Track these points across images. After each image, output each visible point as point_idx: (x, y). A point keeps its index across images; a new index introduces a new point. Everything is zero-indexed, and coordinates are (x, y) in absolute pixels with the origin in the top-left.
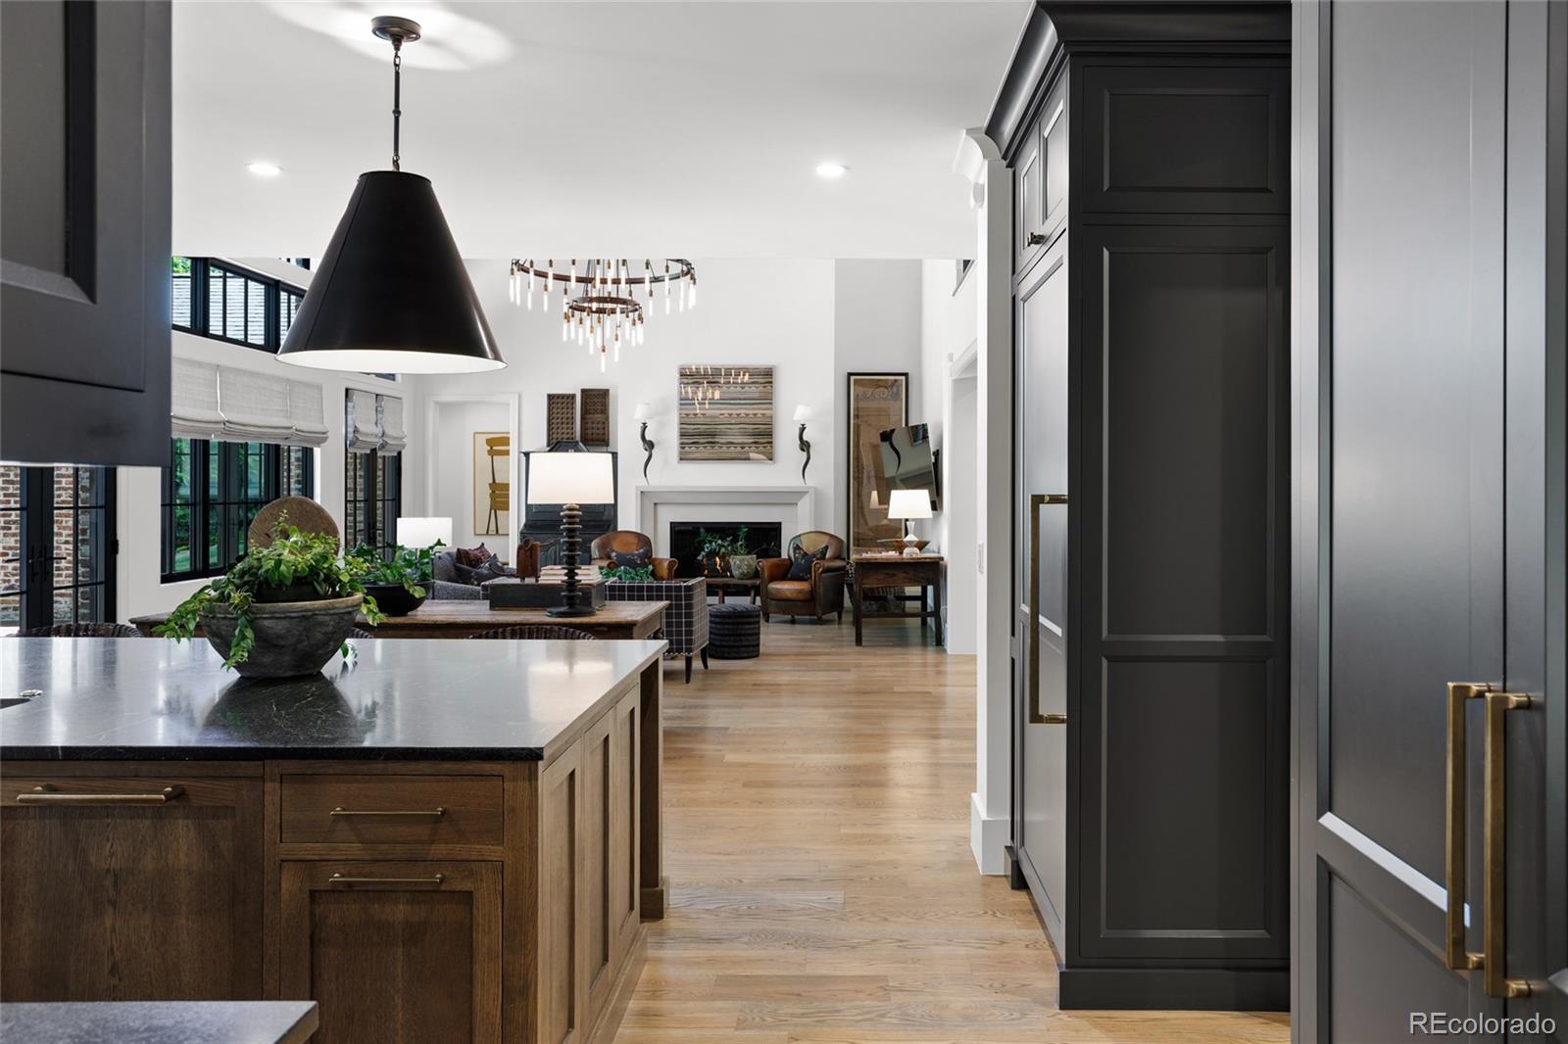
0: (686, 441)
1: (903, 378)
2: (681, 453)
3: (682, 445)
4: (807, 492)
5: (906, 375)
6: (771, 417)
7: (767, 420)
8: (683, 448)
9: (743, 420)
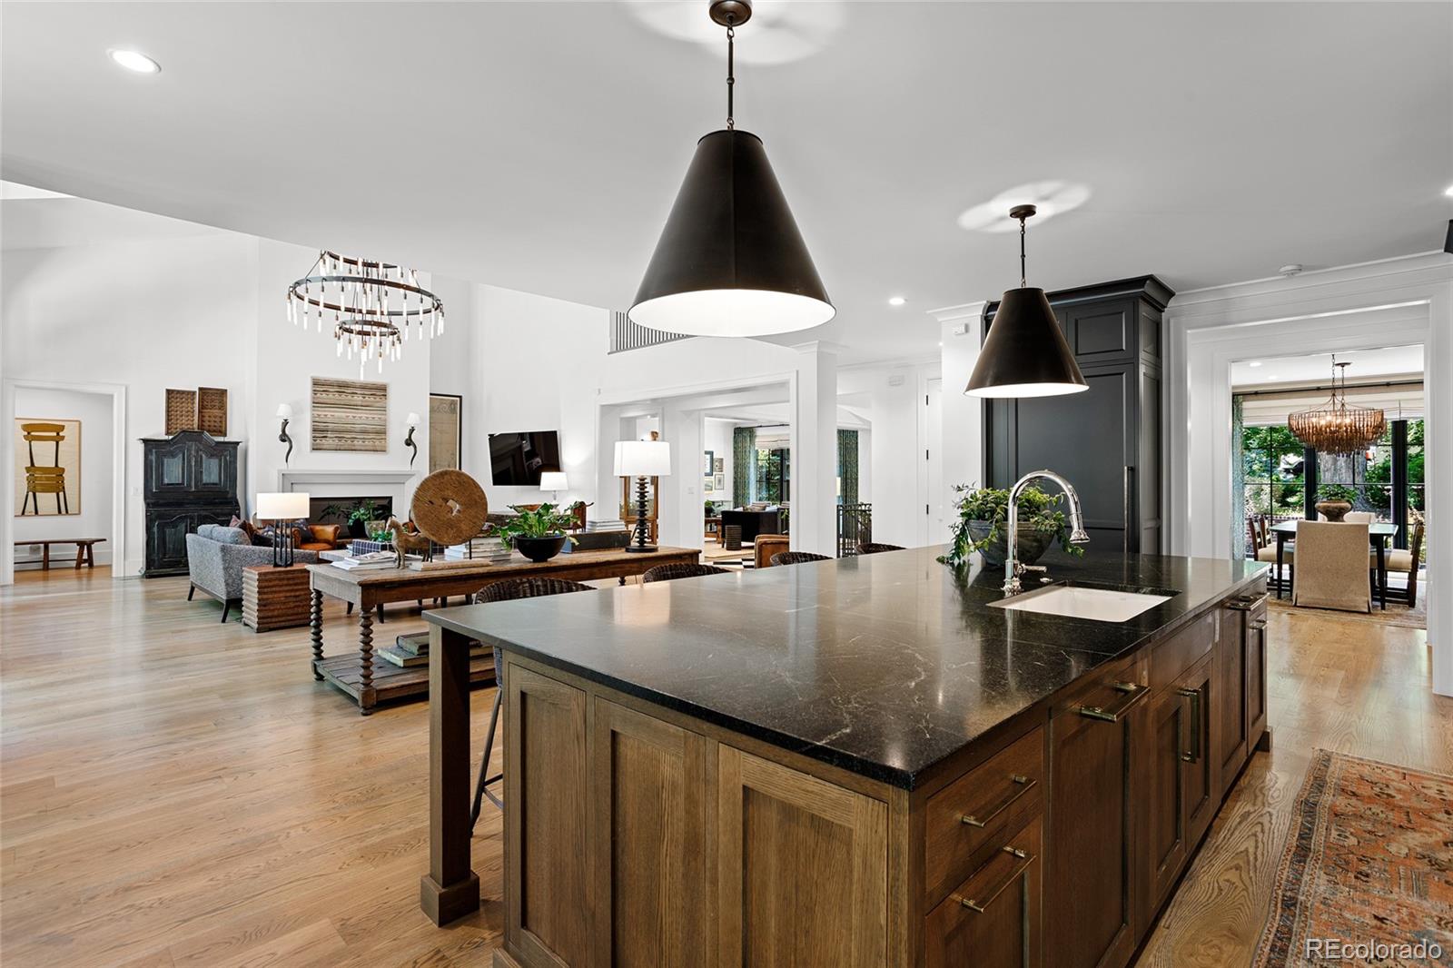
0: (318, 435)
1: (458, 399)
2: (313, 444)
3: (315, 438)
4: (413, 475)
5: (460, 397)
6: (385, 420)
7: (382, 423)
8: (315, 440)
9: (364, 422)
